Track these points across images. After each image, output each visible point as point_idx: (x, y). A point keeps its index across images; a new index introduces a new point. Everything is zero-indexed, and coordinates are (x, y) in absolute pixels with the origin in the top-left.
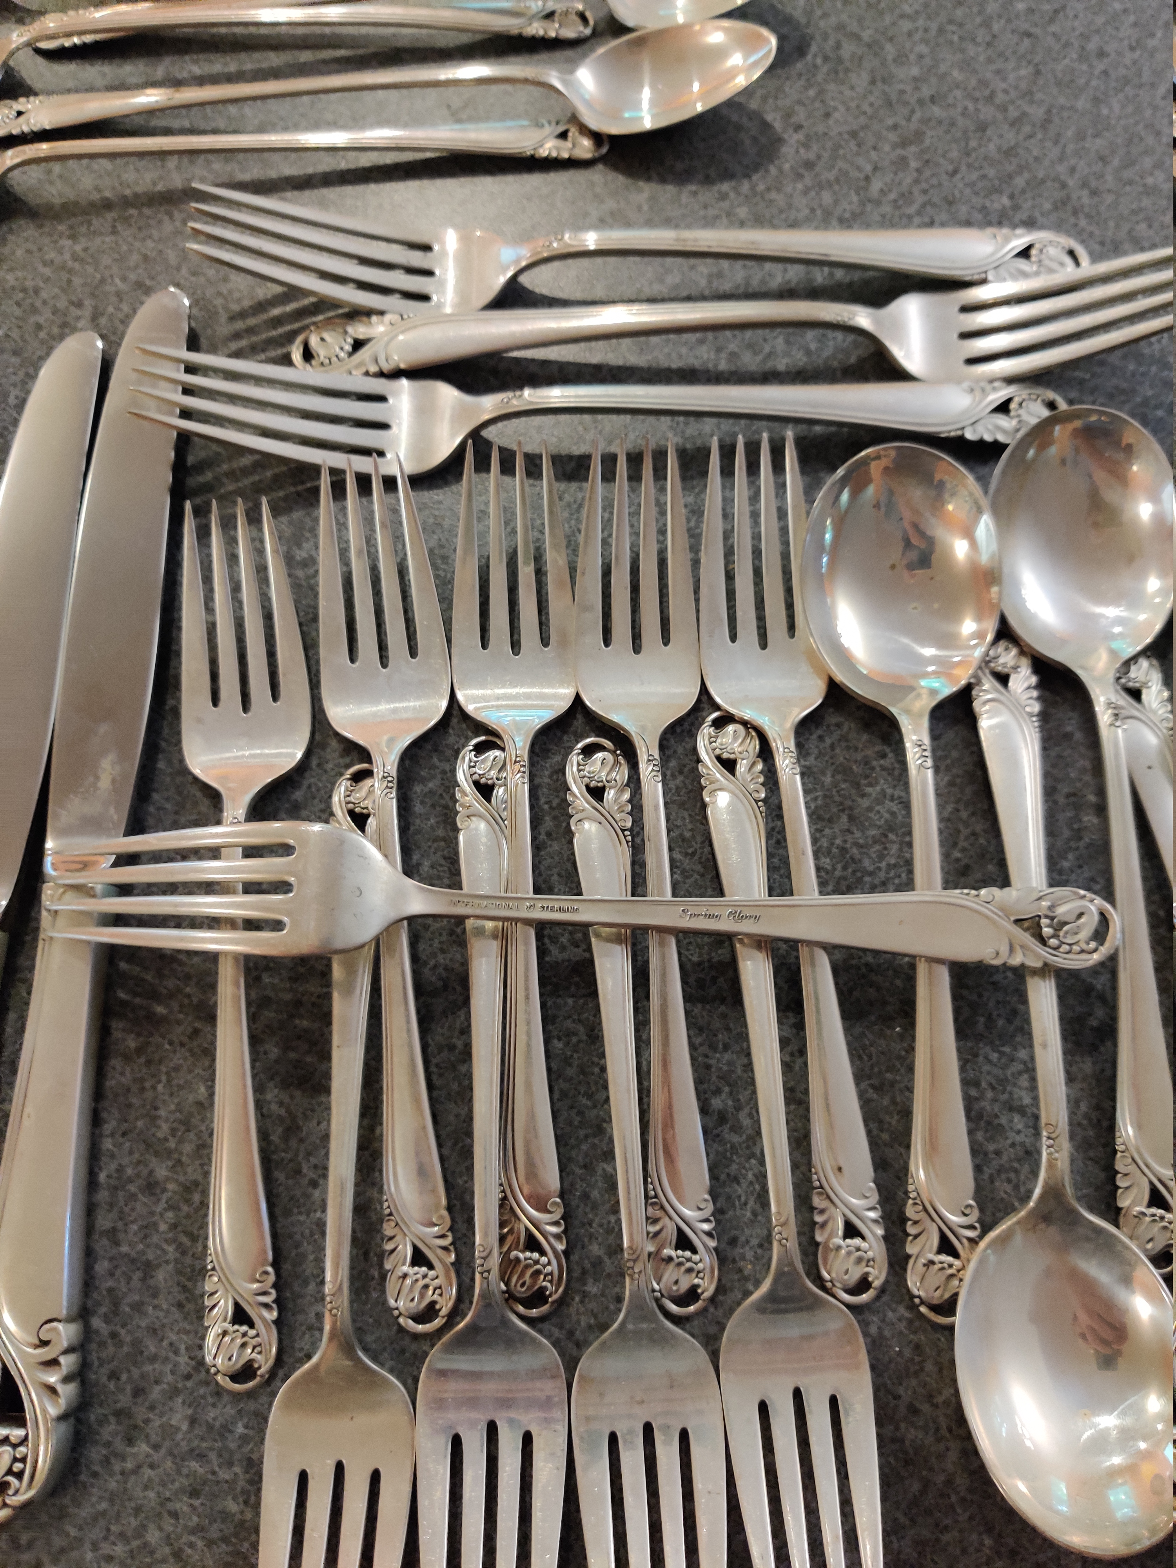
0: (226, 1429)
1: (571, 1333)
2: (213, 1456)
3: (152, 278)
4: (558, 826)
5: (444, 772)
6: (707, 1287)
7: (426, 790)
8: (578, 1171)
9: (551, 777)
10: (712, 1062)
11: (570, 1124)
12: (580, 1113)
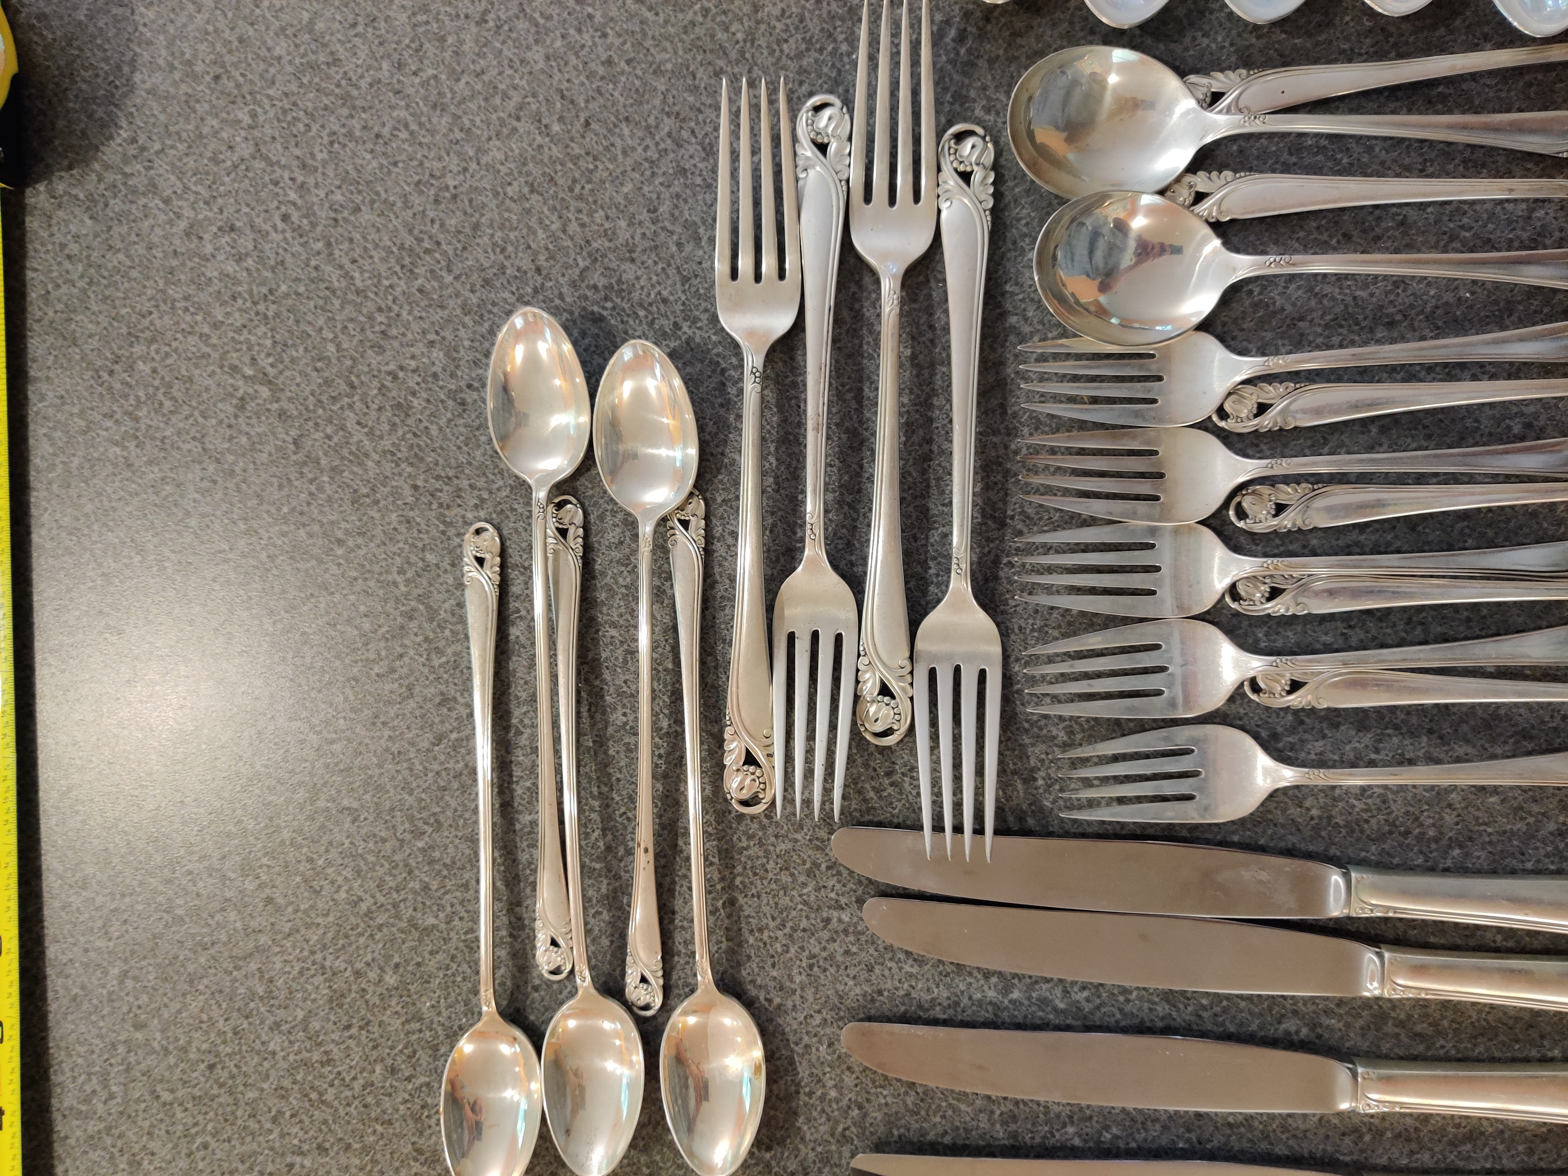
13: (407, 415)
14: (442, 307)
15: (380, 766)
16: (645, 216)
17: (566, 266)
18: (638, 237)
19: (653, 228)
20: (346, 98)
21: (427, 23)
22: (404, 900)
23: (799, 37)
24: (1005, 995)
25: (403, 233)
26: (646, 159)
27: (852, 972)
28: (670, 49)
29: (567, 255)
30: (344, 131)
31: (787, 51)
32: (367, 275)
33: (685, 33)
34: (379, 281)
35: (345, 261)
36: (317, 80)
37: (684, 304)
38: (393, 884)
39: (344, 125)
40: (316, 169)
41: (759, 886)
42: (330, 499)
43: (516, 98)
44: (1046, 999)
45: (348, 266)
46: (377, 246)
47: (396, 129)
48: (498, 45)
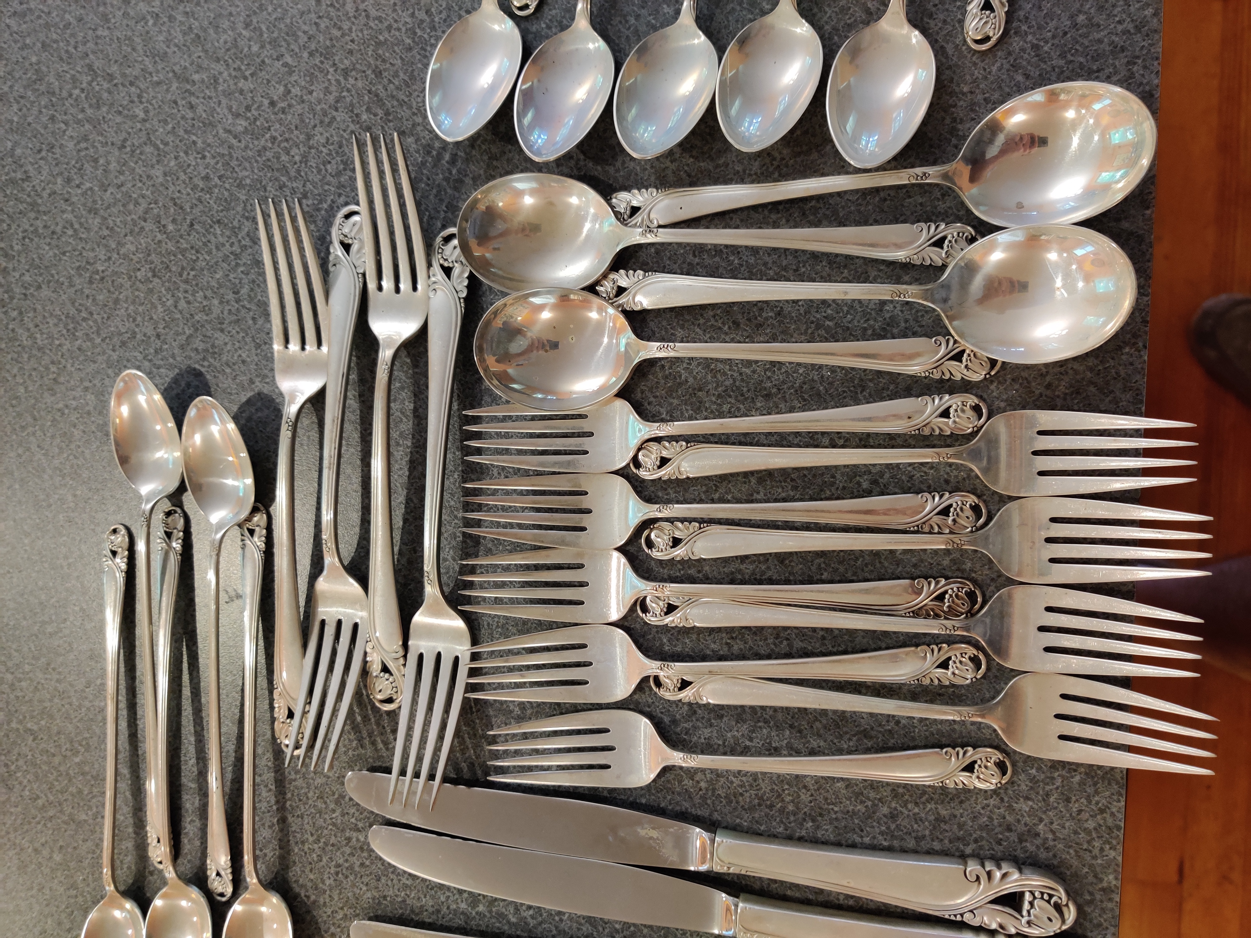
0: (1033, 779)
1: (993, 580)
2: (1048, 788)
3: (334, 794)
4: (694, 566)
5: (657, 632)
6: (972, 499)
7: (668, 644)
8: (900, 569)
9: (664, 568)
10: (841, 485)
11: (872, 571)
12: (866, 565)
13: (70, 442)
14: (95, 362)
15: (51, 700)
16: (231, 296)
17: (177, 334)
18: (226, 312)
19: (237, 306)
20: (34, 205)
21: (87, 149)
22: (66, 800)
23: (339, 159)
24: (473, 908)
25: (69, 305)
26: (232, 253)
27: (366, 879)
28: (248, 168)
29: (177, 325)
30: (32, 229)
31: (330, 171)
32: (45, 336)
33: (259, 155)
34: (53, 341)
35: (31, 325)
36: (15, 192)
37: (257, 365)
38: (58, 788)
39: (31, 225)
40: (14, 256)
41: (303, 810)
42: (20, 502)
43: (144, 205)
44: (503, 913)
45: (33, 329)
46: (51, 315)
47: (65, 227)
48: (132, 164)
